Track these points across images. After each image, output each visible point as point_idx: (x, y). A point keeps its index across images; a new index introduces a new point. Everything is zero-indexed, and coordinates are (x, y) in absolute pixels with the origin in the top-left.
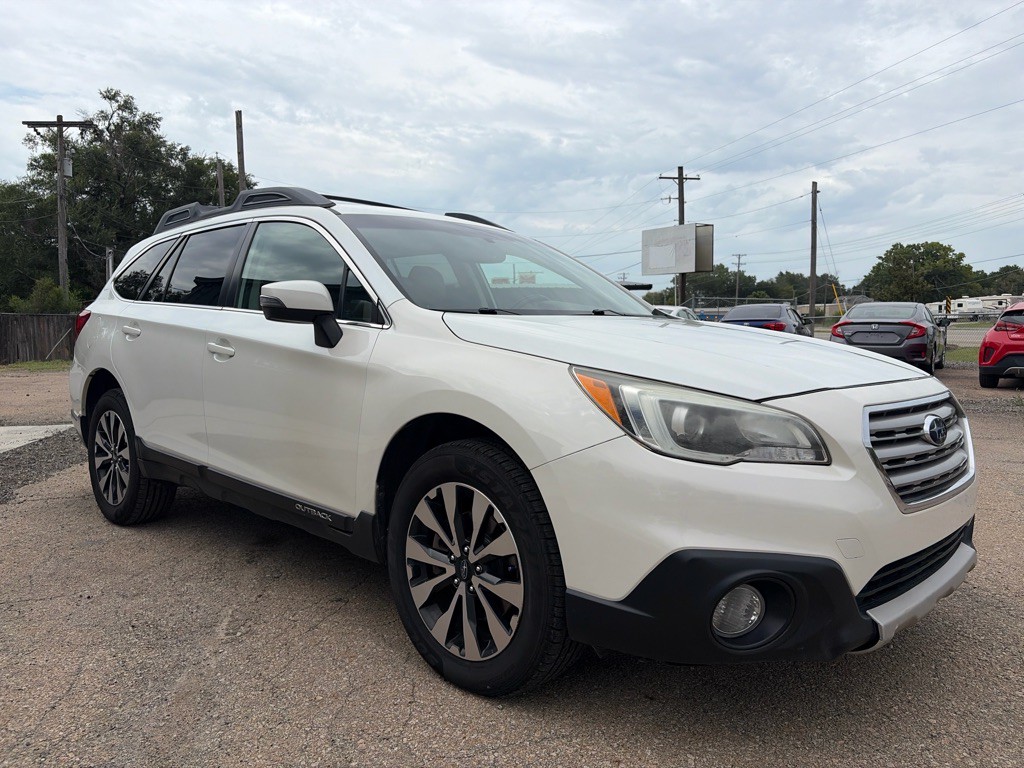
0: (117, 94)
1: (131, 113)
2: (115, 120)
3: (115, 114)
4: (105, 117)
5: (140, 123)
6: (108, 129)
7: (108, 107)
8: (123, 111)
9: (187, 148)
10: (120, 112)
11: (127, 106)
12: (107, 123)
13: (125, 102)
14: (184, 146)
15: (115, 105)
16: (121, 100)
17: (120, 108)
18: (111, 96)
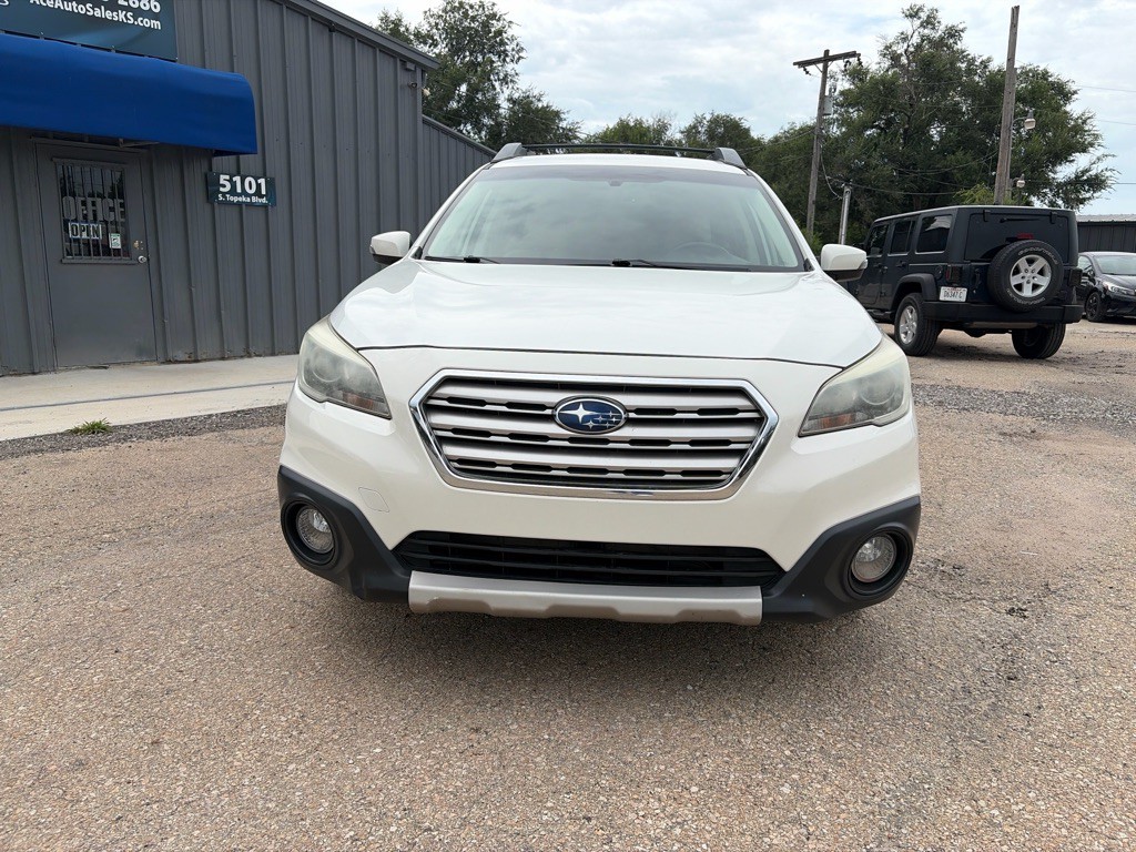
0: (920, 9)
1: (933, 28)
2: (916, 40)
3: (916, 33)
4: (905, 39)
5: (942, 39)
6: (906, 51)
7: (908, 26)
8: (925, 27)
9: (989, 60)
10: (921, 30)
11: (930, 22)
12: (905, 46)
13: (928, 17)
14: (984, 58)
15: (917, 22)
16: (923, 16)
17: (922, 25)
18: (913, 14)
